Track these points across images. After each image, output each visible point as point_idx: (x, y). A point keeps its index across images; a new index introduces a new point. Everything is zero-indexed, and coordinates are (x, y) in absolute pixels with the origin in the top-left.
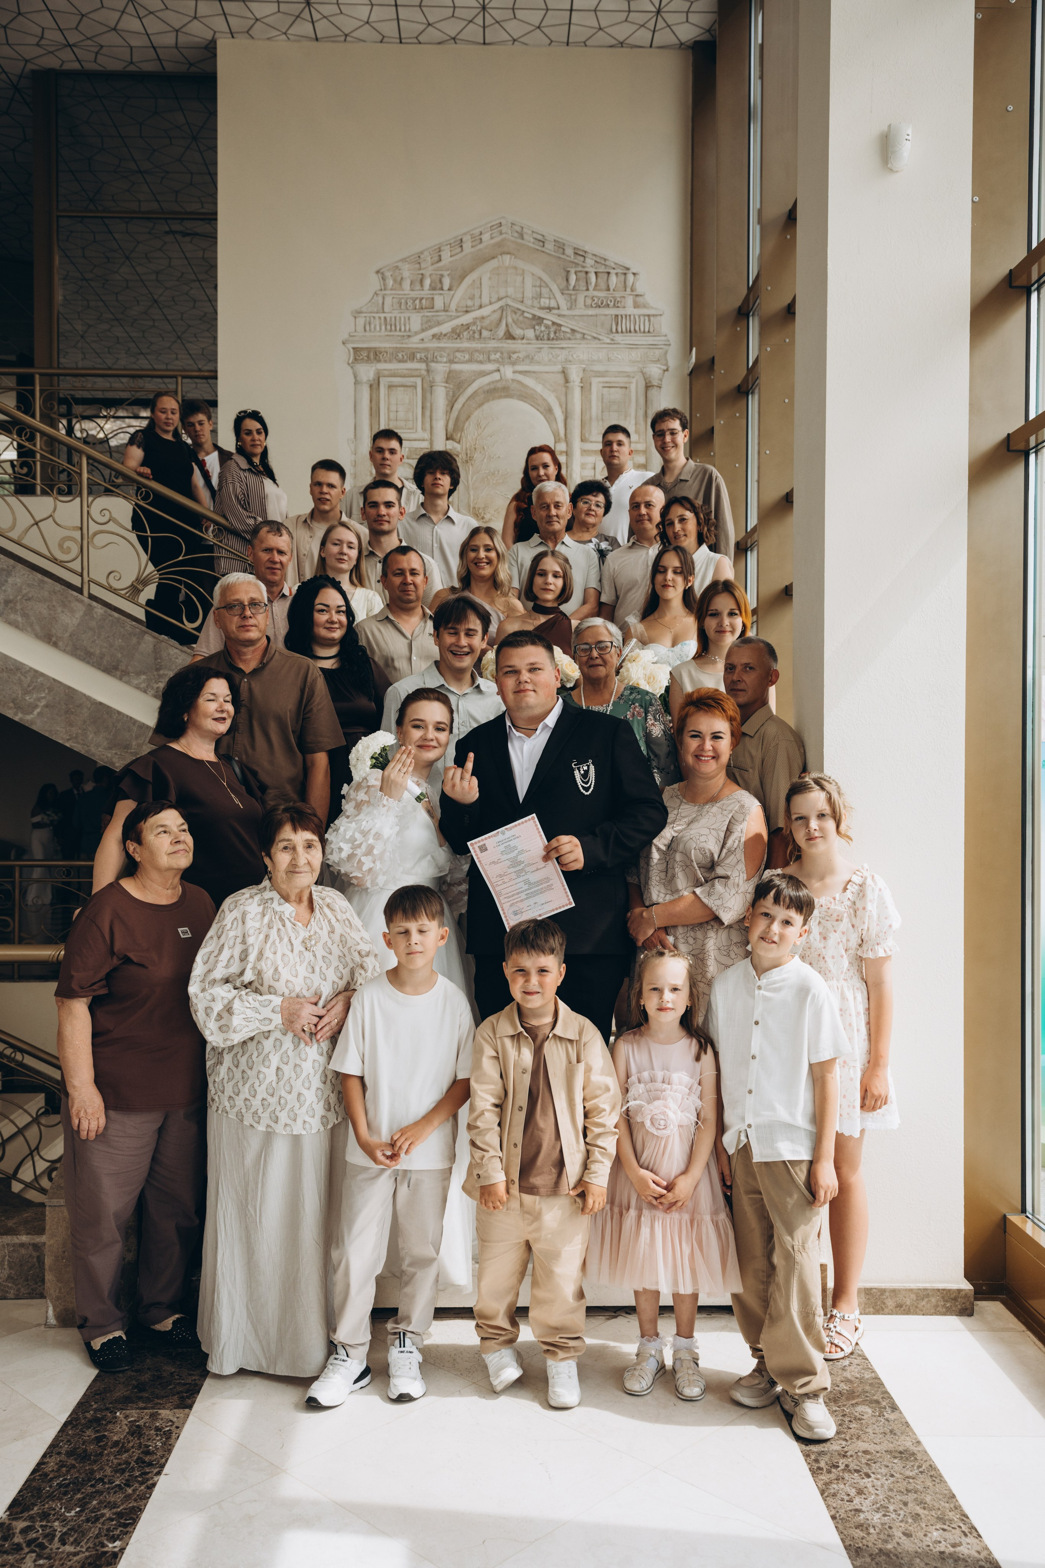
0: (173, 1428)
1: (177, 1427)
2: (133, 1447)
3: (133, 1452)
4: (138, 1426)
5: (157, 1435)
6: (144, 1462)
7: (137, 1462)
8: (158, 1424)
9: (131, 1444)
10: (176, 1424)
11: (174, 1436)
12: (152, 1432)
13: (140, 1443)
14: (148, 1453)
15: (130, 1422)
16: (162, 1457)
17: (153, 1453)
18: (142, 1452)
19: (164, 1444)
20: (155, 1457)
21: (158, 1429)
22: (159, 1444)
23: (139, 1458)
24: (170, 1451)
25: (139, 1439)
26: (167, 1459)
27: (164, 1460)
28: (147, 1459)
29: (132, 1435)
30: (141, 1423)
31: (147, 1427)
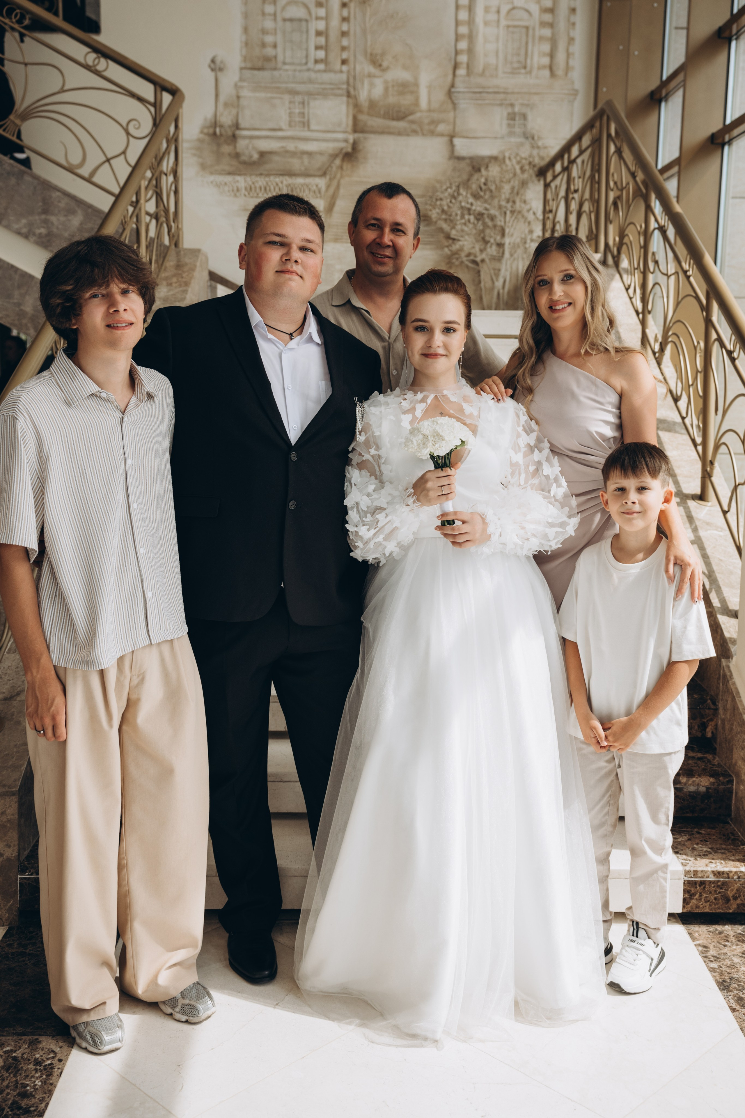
0: (55, 1061)
1: (60, 1060)
2: (7, 1087)
3: (8, 1094)
4: (15, 1059)
5: (36, 1070)
6: (20, 1108)
7: (12, 1108)
8: (38, 1056)
9: (5, 1083)
10: (59, 1057)
11: (56, 1072)
12: (31, 1066)
13: (17, 1082)
14: (24, 1095)
15: (5, 1052)
16: (42, 1100)
17: (31, 1096)
18: (19, 1094)
19: (44, 1082)
20: (33, 1101)
21: (38, 1063)
22: (38, 1083)
23: (14, 1102)
24: (50, 1093)
25: (15, 1076)
26: (48, 1104)
27: (43, 1105)
28: (24, 1103)
29: (7, 1070)
30: (17, 1054)
31: (24, 1060)
